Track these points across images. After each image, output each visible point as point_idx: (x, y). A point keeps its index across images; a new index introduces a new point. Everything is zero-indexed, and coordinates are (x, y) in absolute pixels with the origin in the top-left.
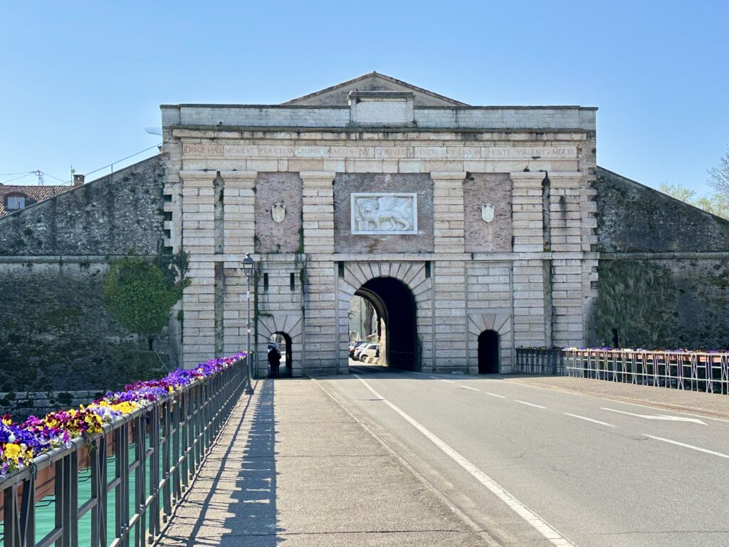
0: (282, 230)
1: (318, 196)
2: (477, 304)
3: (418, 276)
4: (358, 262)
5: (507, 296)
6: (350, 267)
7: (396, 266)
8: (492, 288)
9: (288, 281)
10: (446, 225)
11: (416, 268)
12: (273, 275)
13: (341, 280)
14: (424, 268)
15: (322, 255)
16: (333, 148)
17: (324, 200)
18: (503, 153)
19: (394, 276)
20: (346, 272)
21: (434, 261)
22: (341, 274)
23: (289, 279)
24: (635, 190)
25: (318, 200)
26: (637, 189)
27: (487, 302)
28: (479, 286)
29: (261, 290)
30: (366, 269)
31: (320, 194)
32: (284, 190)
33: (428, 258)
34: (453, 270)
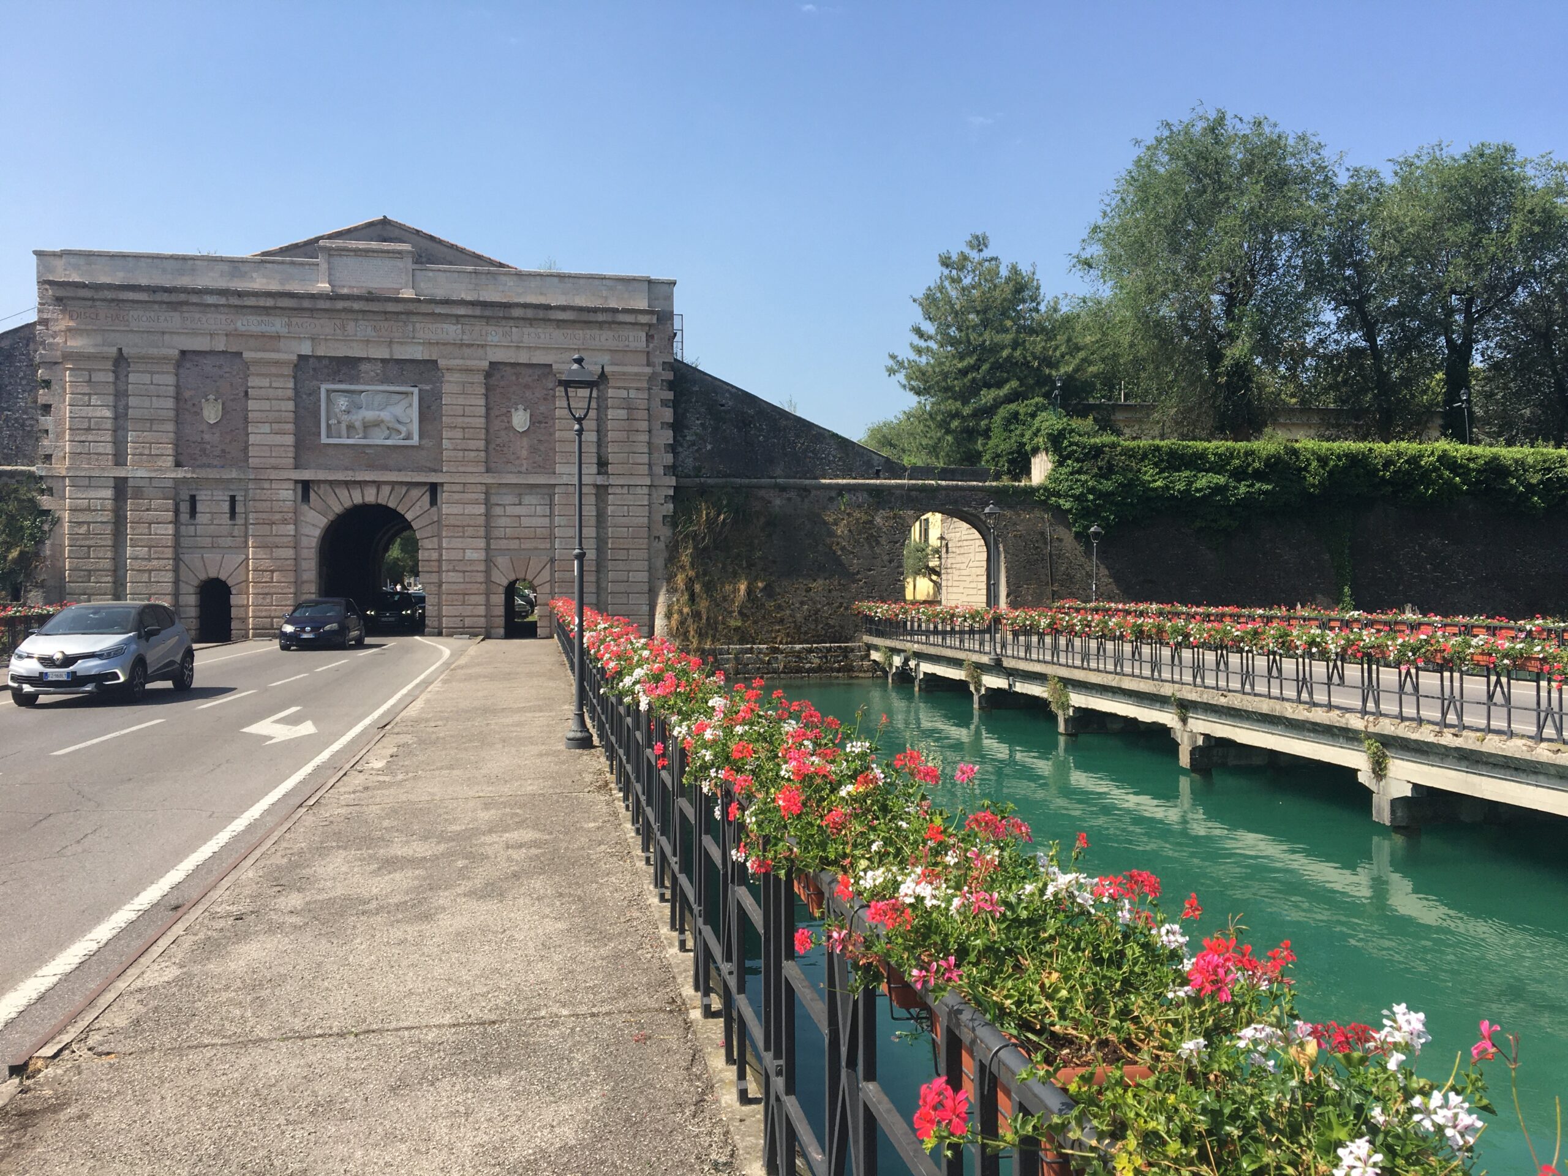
0: (218, 434)
1: (270, 387)
2: (503, 544)
3: (419, 504)
4: (331, 483)
5: (546, 532)
6: (319, 488)
7: (386, 490)
8: (525, 522)
9: (226, 507)
10: (458, 434)
11: (415, 493)
12: (204, 498)
13: (305, 507)
14: (428, 493)
15: (277, 471)
16: (294, 320)
17: (280, 392)
18: (543, 336)
19: (384, 503)
20: (312, 495)
21: (442, 484)
22: (306, 498)
23: (228, 503)
24: (727, 395)
25: (271, 393)
26: (730, 393)
27: (517, 541)
28: (508, 519)
29: (184, 517)
30: (343, 493)
31: (274, 385)
32: (221, 377)
33: (433, 478)
34: (469, 496)
